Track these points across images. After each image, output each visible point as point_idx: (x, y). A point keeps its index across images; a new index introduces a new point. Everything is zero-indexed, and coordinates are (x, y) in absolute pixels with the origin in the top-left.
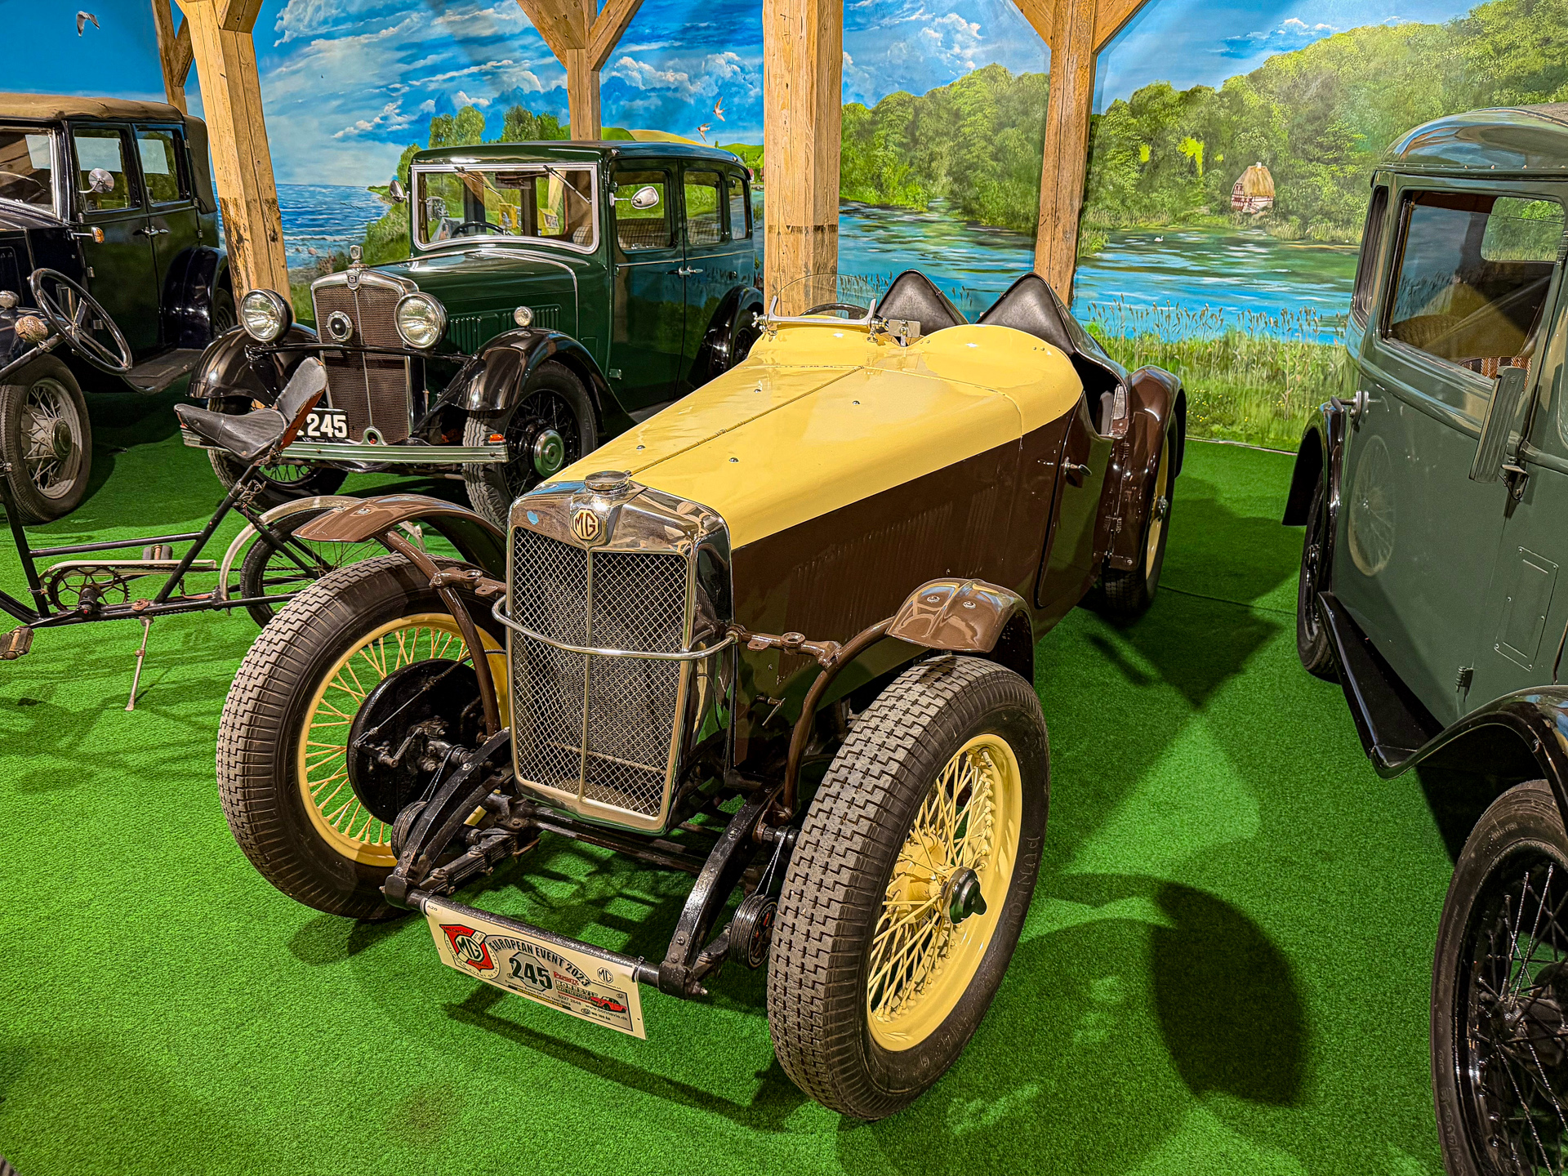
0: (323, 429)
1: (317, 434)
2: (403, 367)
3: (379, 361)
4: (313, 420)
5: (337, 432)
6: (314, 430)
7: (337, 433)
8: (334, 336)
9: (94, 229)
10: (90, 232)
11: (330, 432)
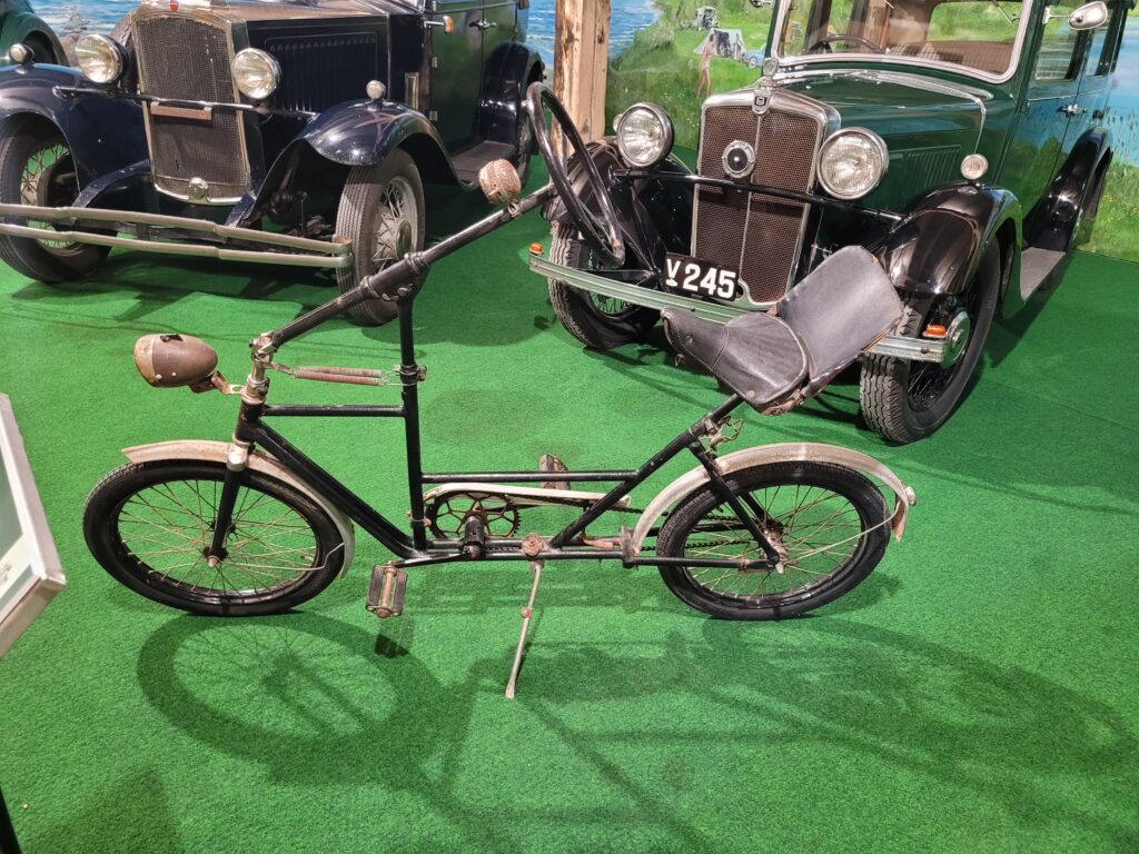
0: (704, 284)
1: (695, 288)
2: (800, 216)
3: (768, 204)
4: (692, 272)
5: (720, 290)
6: (692, 283)
7: (721, 292)
8: (729, 170)
9: (446, 18)
10: (441, 20)
11: (711, 288)
